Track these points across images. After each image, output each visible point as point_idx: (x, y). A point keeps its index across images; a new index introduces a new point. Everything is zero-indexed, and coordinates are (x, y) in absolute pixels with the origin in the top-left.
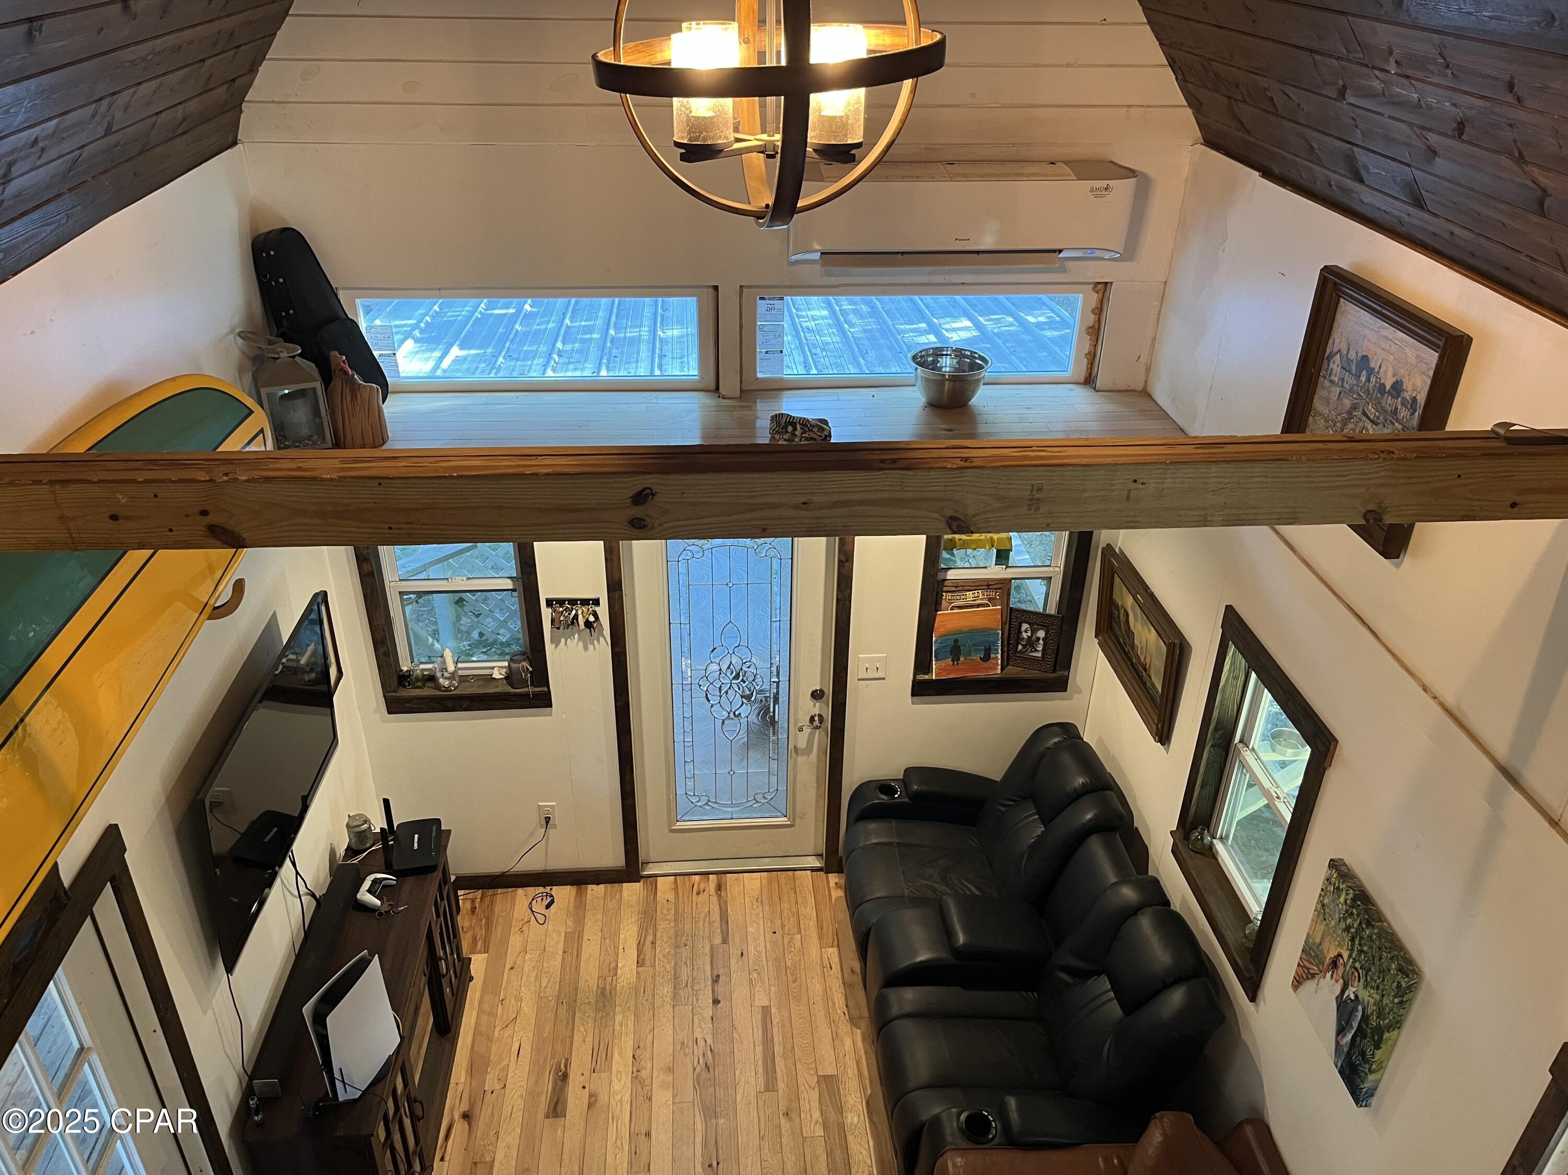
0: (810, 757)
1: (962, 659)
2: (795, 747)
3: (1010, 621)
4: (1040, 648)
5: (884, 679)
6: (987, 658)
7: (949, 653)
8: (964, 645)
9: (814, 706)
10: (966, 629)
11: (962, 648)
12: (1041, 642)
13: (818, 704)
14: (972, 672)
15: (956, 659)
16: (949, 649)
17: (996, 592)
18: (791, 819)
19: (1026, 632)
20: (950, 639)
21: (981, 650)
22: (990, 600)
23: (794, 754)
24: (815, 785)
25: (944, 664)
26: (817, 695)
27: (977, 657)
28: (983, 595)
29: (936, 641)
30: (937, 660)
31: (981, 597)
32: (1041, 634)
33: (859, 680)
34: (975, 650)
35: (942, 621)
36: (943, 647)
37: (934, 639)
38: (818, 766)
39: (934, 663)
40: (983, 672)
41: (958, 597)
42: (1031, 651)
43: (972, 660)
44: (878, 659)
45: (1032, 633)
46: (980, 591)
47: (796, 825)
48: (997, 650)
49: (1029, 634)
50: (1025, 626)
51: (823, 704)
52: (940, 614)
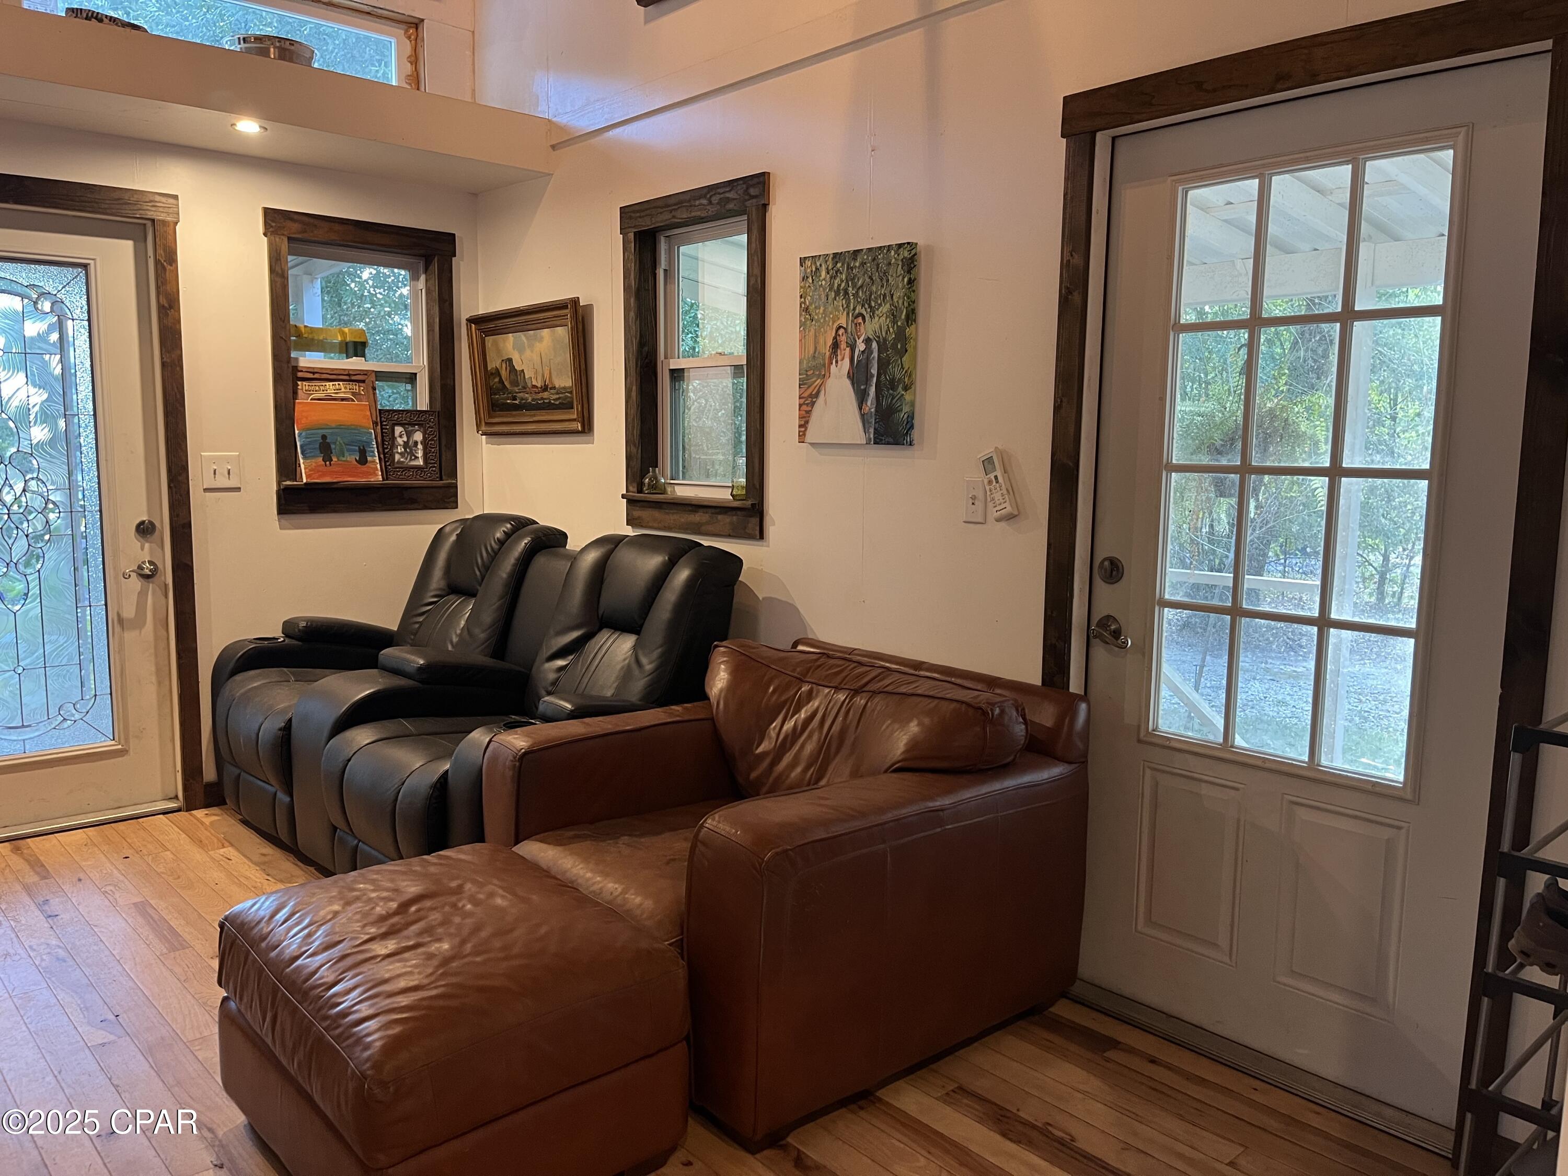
0: (143, 631)
1: (335, 459)
2: (119, 615)
3: (381, 422)
4: (420, 454)
5: (238, 489)
6: (363, 460)
7: (319, 452)
8: (335, 443)
9: (142, 549)
10: (333, 425)
11: (333, 446)
12: (420, 446)
13: (147, 545)
14: (350, 476)
15: (327, 458)
16: (317, 446)
17: (359, 386)
18: (123, 741)
19: (401, 436)
20: (317, 434)
21: (355, 451)
22: (354, 394)
23: (118, 629)
24: (154, 679)
25: (314, 464)
26: (145, 530)
27: (352, 458)
28: (346, 388)
29: (300, 435)
30: (305, 458)
31: (343, 390)
32: (418, 436)
33: (206, 490)
34: (348, 450)
35: (303, 411)
36: (310, 443)
37: (297, 432)
38: (156, 647)
39: (302, 461)
40: (362, 477)
41: (317, 388)
42: (411, 460)
43: (346, 461)
44: (228, 460)
45: (408, 438)
46: (341, 383)
47: (131, 752)
48: (373, 452)
49: (405, 439)
50: (398, 430)
51: (154, 545)
52: (299, 403)
